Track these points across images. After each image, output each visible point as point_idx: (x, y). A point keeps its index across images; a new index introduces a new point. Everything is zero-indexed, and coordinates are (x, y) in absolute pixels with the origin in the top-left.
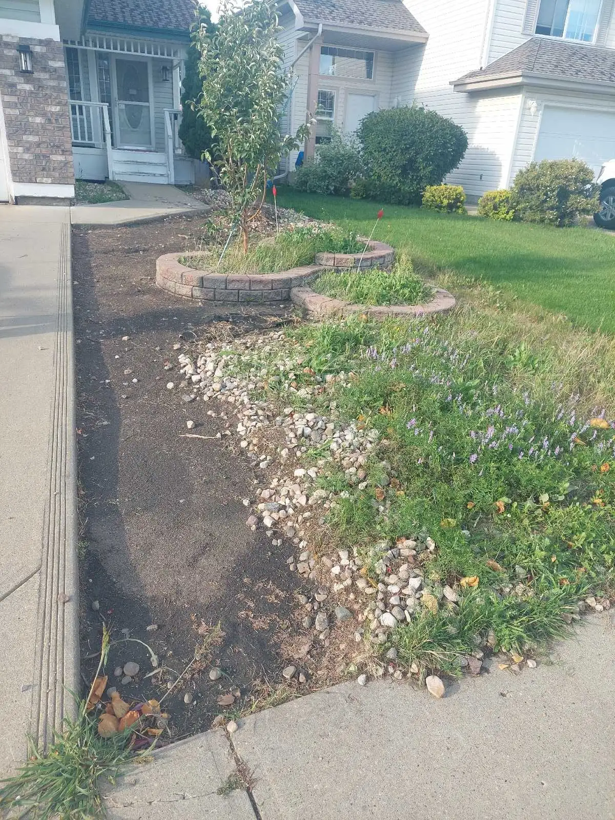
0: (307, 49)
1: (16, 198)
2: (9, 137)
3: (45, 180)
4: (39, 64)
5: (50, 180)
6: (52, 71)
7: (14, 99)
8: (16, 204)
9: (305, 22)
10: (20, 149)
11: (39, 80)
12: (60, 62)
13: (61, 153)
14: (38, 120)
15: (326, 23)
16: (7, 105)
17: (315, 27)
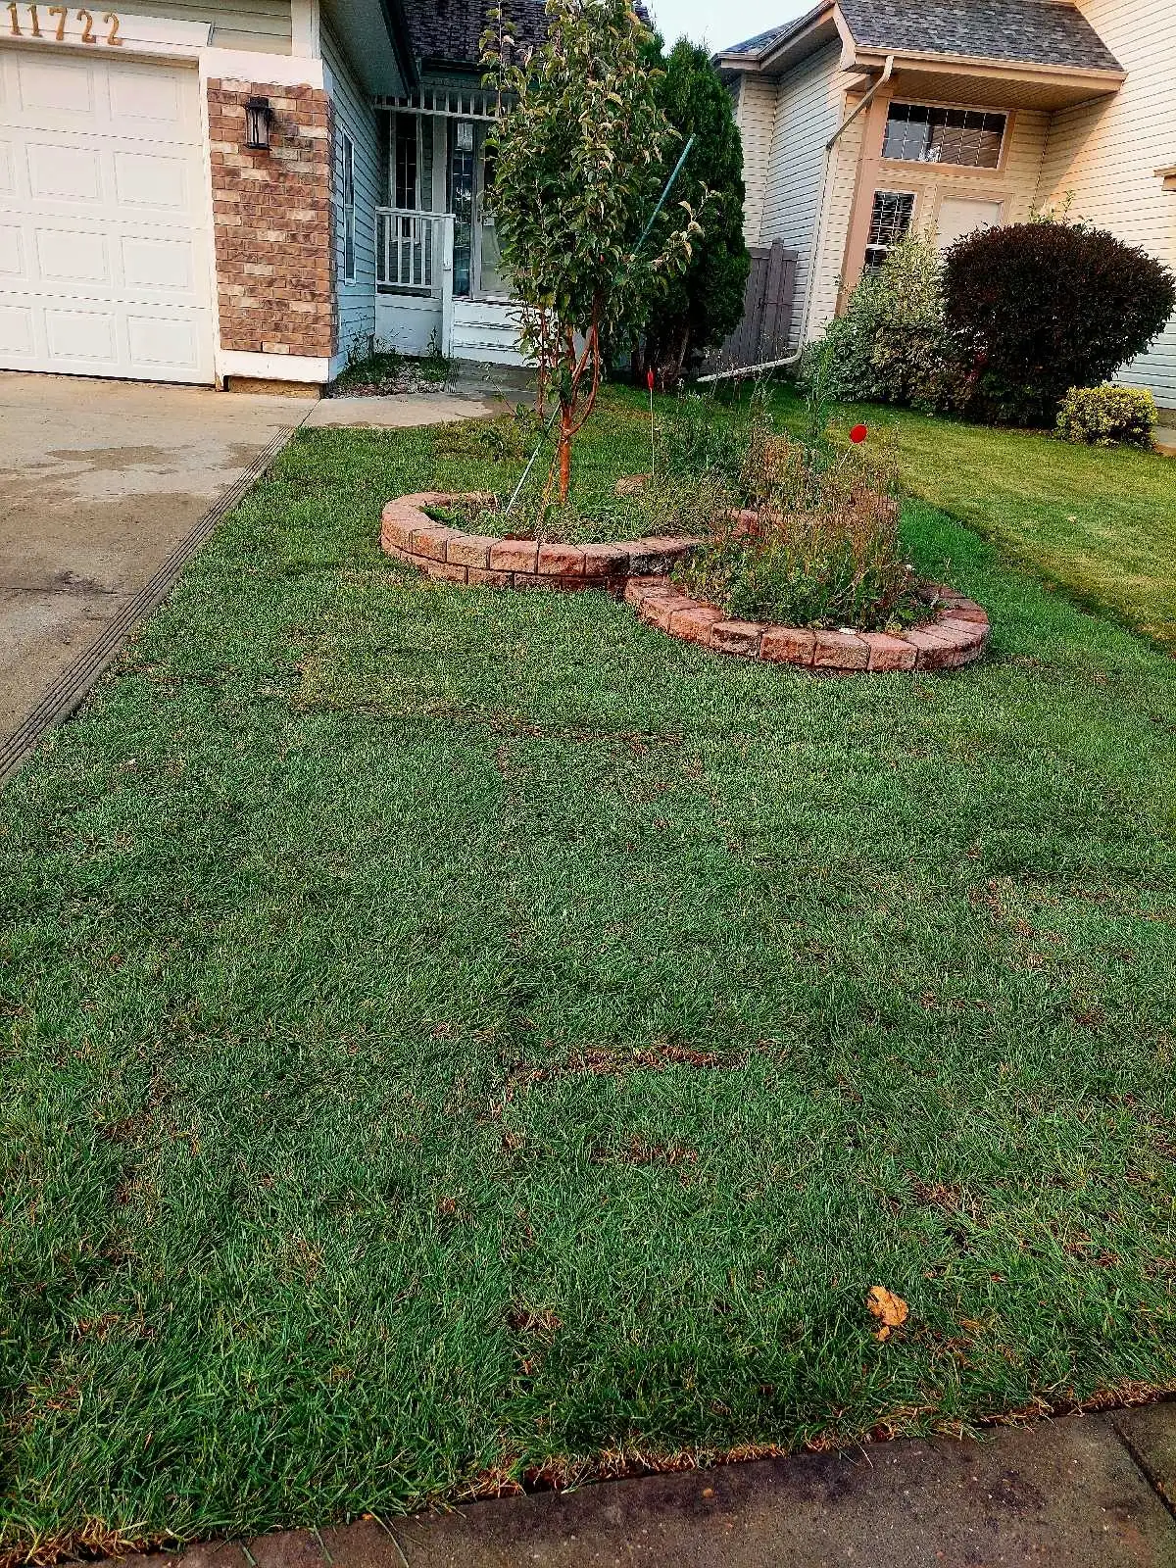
0: (862, 107)
1: (226, 378)
2: (222, 267)
3: (277, 347)
4: (283, 132)
5: (285, 348)
6: (304, 144)
7: (234, 197)
8: (226, 389)
9: (858, 54)
10: (237, 289)
11: (279, 162)
12: (319, 129)
13: (309, 298)
14: (273, 236)
15: (901, 55)
16: (220, 207)
17: (877, 63)
